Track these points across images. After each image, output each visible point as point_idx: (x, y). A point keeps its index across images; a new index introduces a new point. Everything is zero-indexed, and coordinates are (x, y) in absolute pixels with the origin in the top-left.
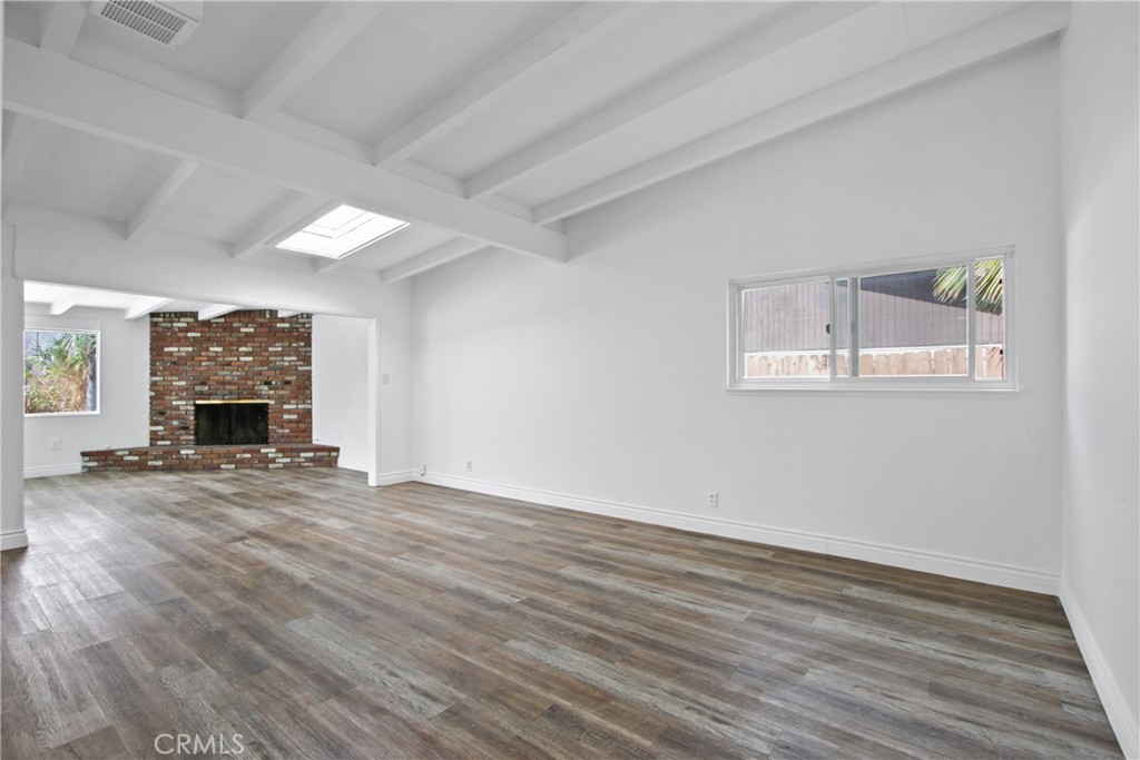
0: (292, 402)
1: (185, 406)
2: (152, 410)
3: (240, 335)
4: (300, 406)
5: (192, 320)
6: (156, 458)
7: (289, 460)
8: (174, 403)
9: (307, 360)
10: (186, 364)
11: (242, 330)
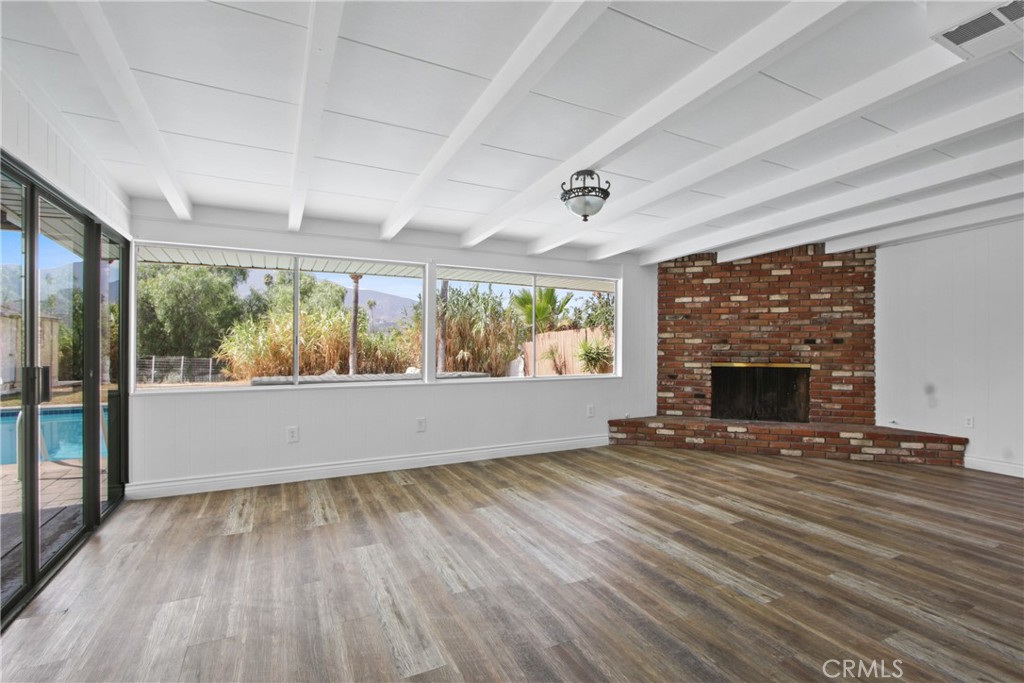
0: (845, 367)
1: (701, 369)
2: (659, 373)
3: (772, 280)
4: (857, 374)
5: (709, 263)
6: (696, 434)
7: (883, 451)
8: (687, 365)
9: (868, 310)
10: (700, 318)
11: (774, 273)
